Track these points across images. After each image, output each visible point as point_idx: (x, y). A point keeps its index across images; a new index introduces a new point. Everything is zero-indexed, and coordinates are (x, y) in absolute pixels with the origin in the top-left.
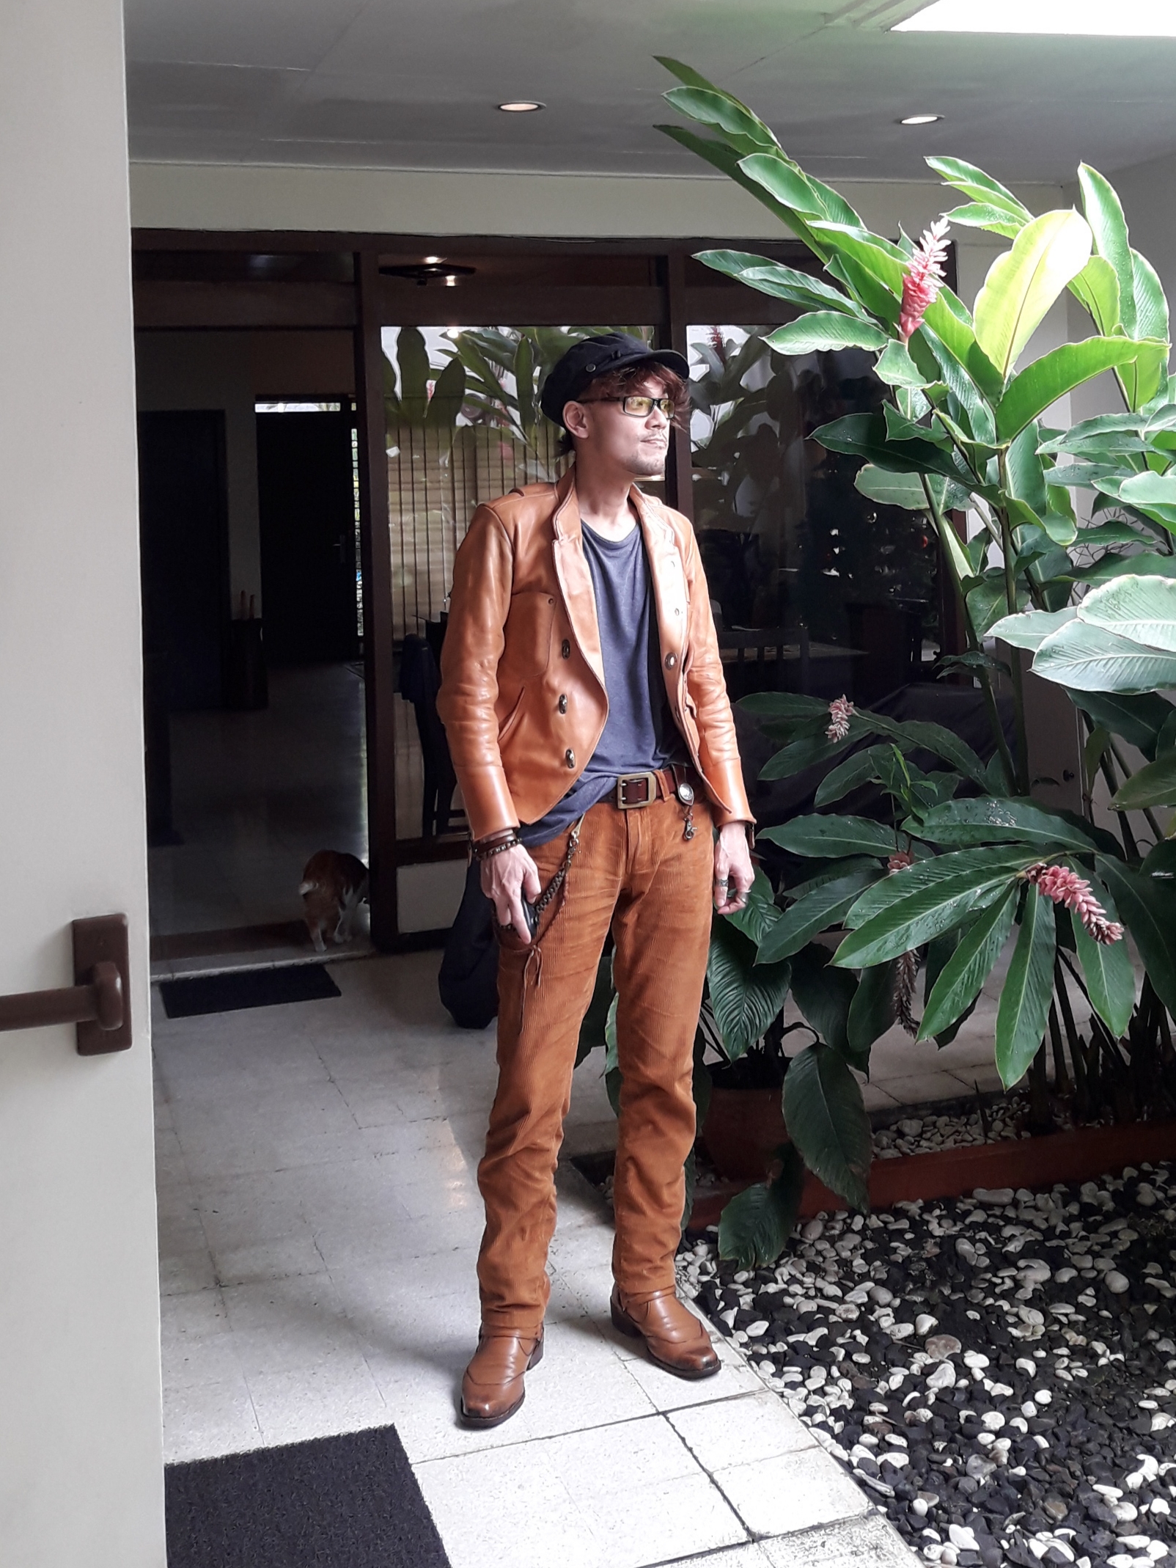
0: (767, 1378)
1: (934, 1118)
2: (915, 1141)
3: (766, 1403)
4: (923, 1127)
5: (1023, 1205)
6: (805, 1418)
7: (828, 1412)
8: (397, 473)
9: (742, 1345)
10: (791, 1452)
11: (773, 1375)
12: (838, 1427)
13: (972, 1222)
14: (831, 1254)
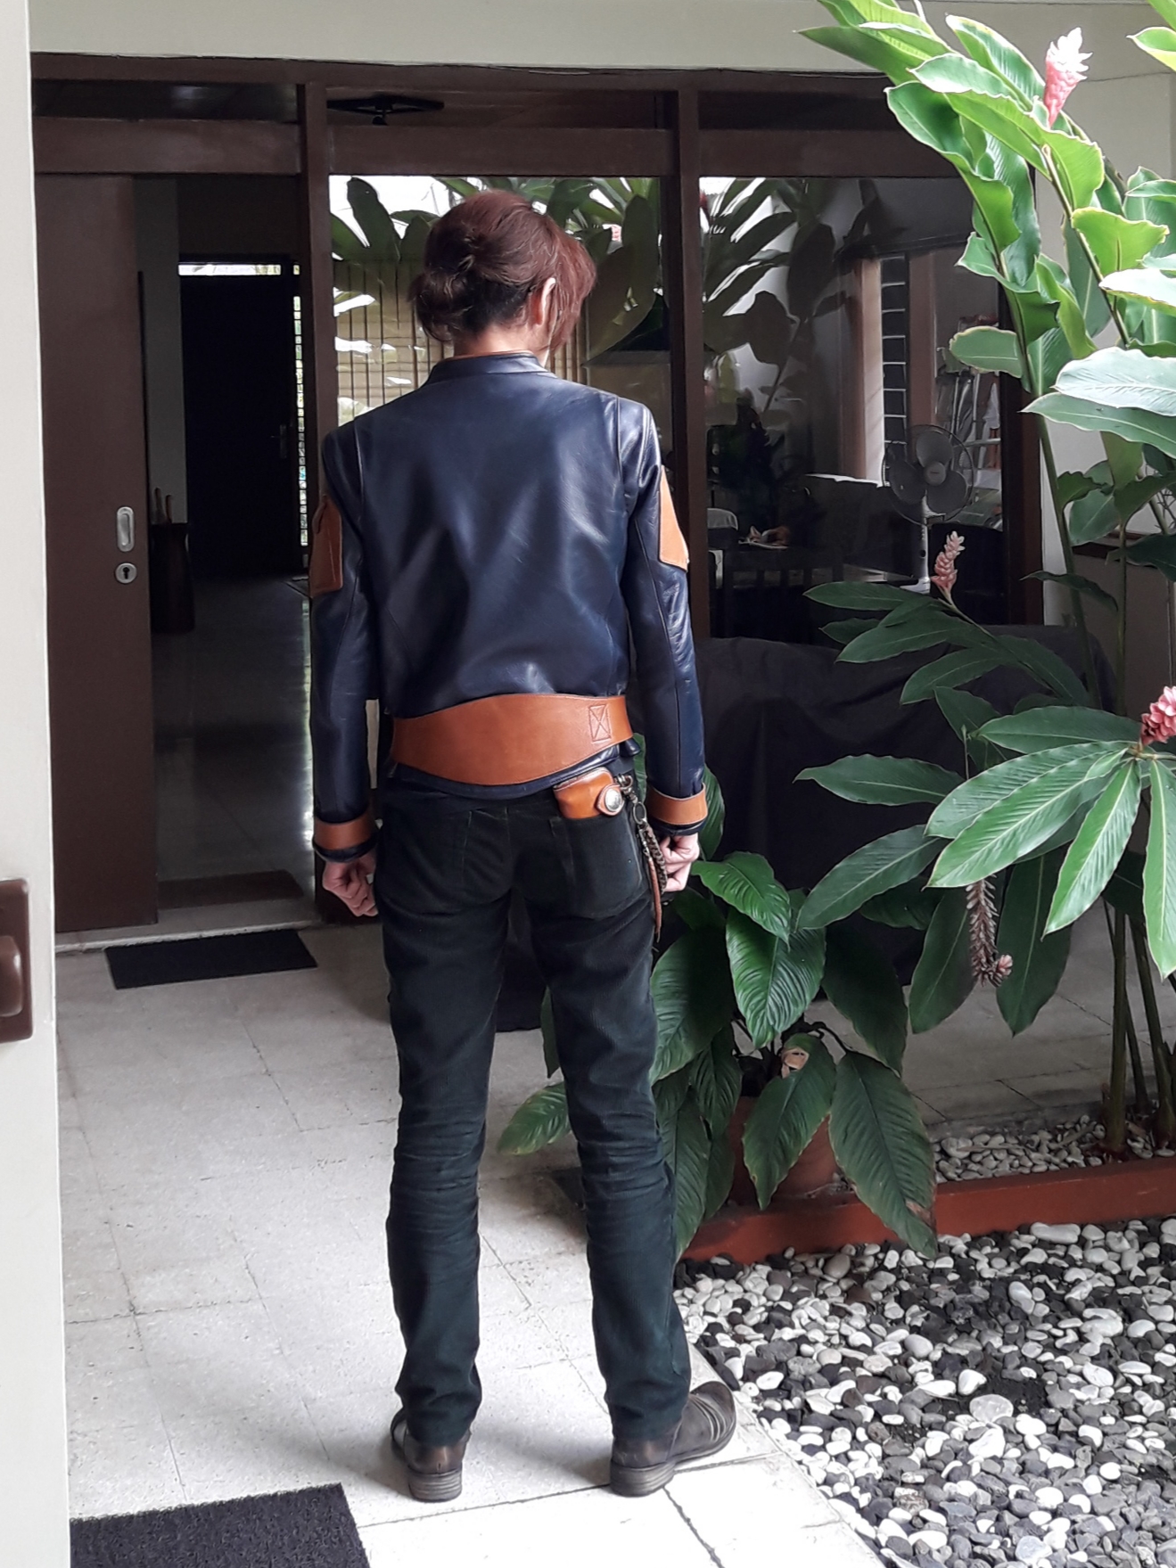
0: (780, 1439)
1: (985, 1137)
2: (964, 1164)
4: (973, 1147)
5: (1092, 1245)
6: (826, 1489)
7: (852, 1482)
10: (807, 1527)
11: (788, 1436)
12: (864, 1500)
13: (1028, 1263)
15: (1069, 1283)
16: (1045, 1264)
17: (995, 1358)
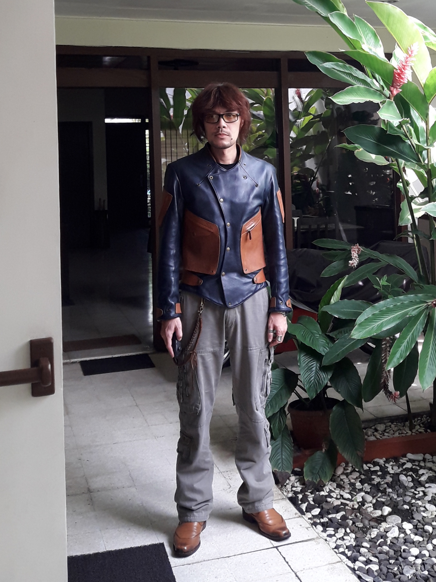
0: (319, 532)
1: (390, 423)
2: (382, 433)
3: (319, 543)
4: (386, 427)
5: (428, 461)
6: (336, 550)
7: (345, 547)
8: (165, 148)
9: (309, 519)
10: (329, 564)
11: (322, 531)
12: (349, 554)
13: (405, 468)
14: (346, 480)
15: (420, 475)
16: (412, 468)
17: (394, 502)
